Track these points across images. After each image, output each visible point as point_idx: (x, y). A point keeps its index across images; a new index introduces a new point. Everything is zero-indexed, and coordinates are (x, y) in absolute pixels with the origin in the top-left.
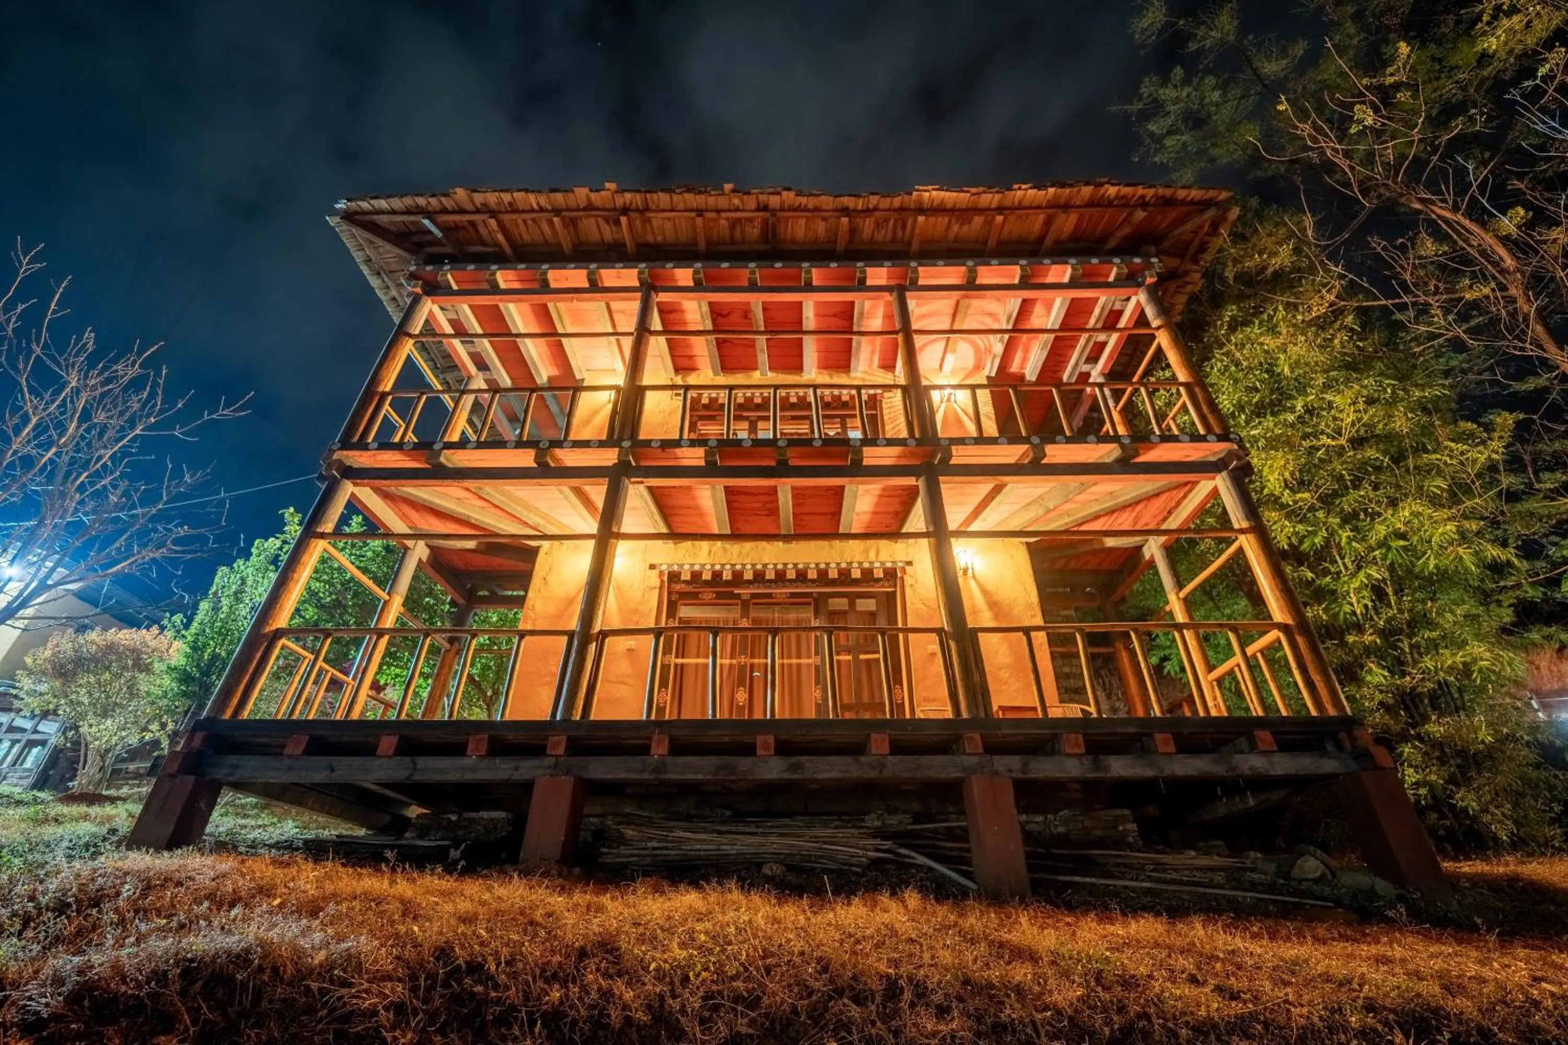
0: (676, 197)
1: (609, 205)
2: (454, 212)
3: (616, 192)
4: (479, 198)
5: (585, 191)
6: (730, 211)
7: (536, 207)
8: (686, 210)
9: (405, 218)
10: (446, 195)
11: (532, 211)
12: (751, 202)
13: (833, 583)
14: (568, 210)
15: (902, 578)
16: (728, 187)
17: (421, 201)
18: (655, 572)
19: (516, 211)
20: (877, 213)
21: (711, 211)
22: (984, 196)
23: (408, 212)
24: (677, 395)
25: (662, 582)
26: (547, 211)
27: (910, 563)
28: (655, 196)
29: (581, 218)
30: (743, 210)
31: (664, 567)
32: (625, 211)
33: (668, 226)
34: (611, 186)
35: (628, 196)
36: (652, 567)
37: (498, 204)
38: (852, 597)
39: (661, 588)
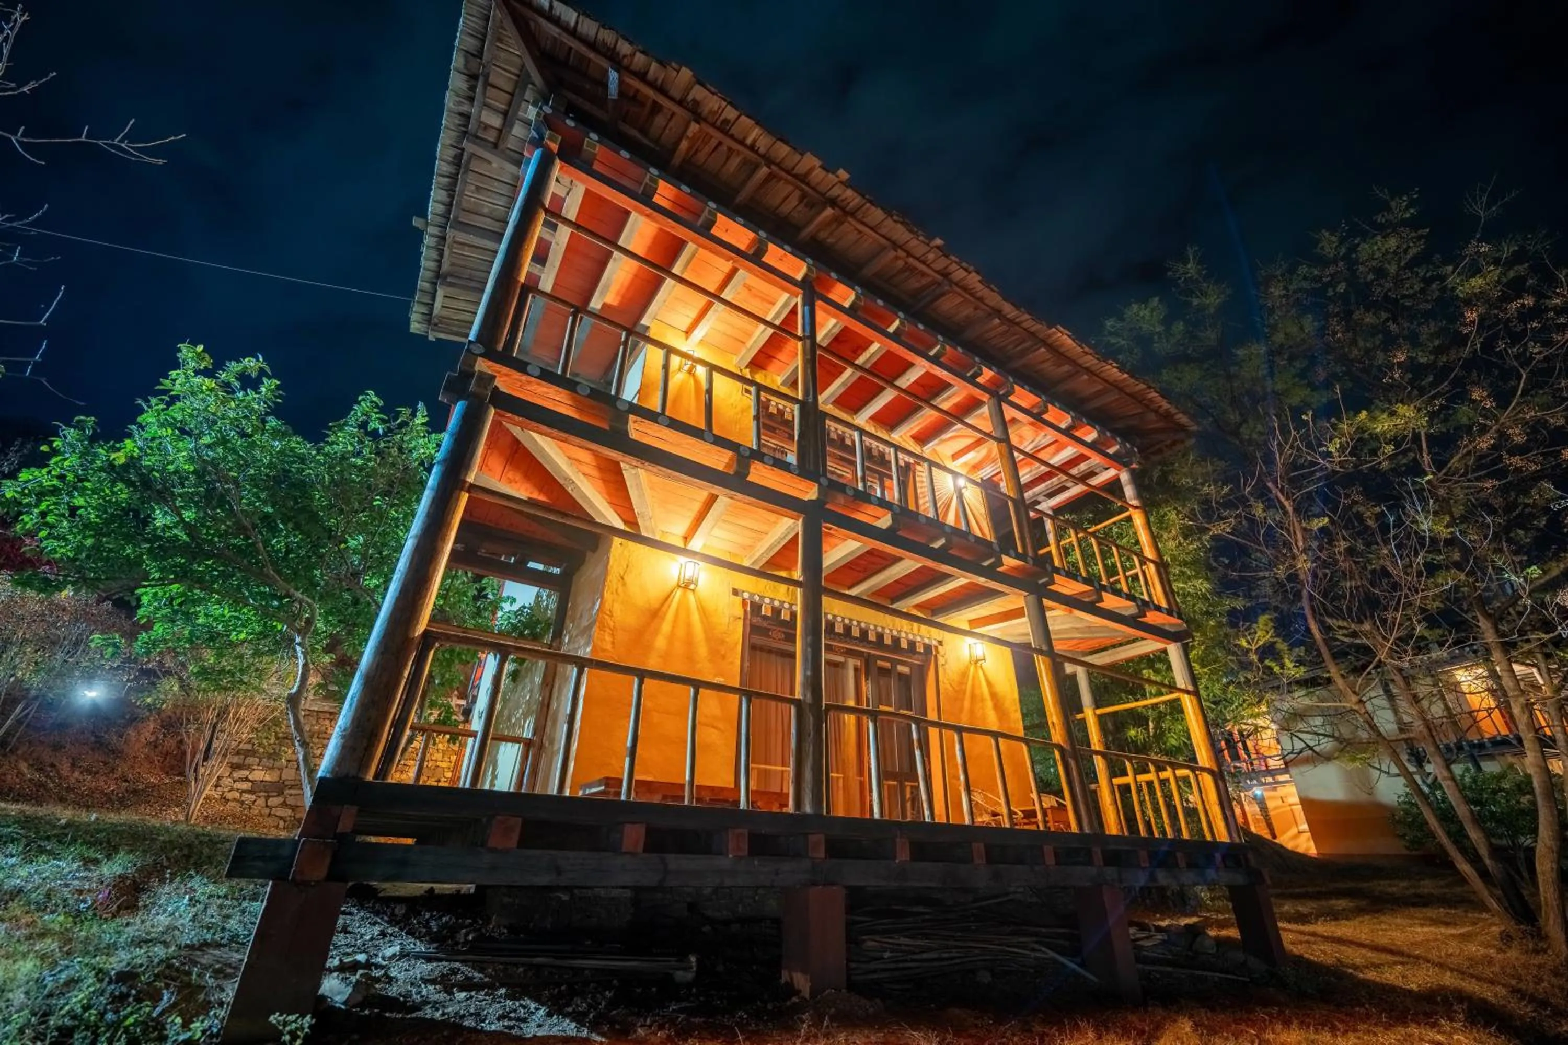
0: (889, 222)
1: (822, 189)
2: (652, 85)
3: (841, 182)
4: (698, 93)
5: (817, 162)
6: (917, 259)
7: (749, 141)
8: (883, 236)
9: (583, 49)
10: (661, 63)
11: (742, 142)
12: (941, 263)
13: (886, 648)
14: (778, 165)
15: (936, 657)
16: (938, 242)
17: (624, 48)
18: (738, 600)
19: (726, 133)
20: (1017, 328)
21: (905, 251)
22: (1090, 357)
23: (592, 45)
24: (748, 391)
25: (745, 611)
26: (757, 152)
27: (940, 643)
28: (873, 208)
29: (780, 179)
30: (928, 266)
31: (746, 595)
32: (833, 202)
33: (853, 236)
34: (843, 175)
35: (849, 193)
36: (735, 592)
37: (711, 112)
38: (895, 663)
39: (745, 619)
